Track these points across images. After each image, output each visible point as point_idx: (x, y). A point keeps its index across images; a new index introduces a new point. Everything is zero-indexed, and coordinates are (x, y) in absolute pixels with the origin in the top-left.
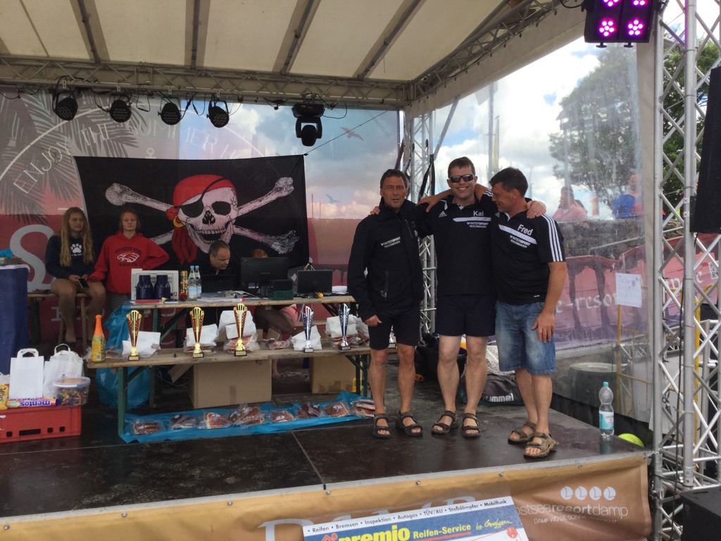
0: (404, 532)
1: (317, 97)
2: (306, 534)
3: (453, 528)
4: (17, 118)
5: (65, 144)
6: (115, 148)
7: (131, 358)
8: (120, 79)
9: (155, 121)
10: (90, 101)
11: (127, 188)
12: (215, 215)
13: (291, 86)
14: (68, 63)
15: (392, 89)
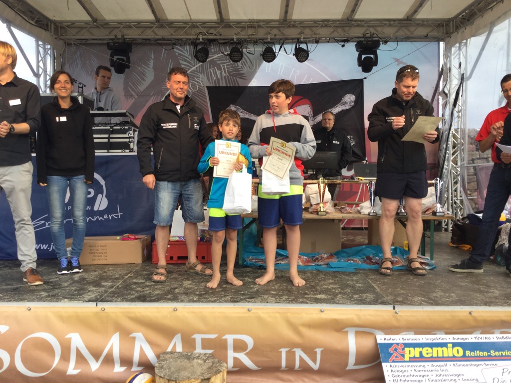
0: (458, 350)
1: (375, 35)
2: (379, 341)
3: (500, 353)
5: (200, 79)
6: (231, 80)
8: (237, 32)
9: (258, 60)
10: (216, 49)
11: (239, 107)
13: (354, 29)
14: (204, 23)
15: (435, 26)
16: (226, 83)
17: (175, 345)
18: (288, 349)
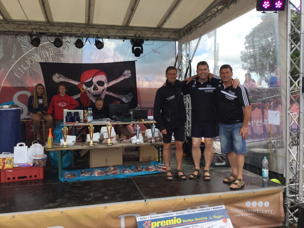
0: (179, 220)
1: (141, 36)
2: (138, 220)
3: (200, 219)
4: (15, 46)
5: (35, 57)
6: (56, 59)
7: (64, 147)
8: (58, 29)
9: (73, 47)
10: (45, 38)
11: (61, 75)
12: (98, 87)
13: (129, 31)
14: (36, 23)
15: (173, 32)
16: (53, 61)
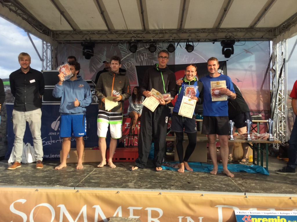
0: (283, 220)
1: (232, 37)
2: (236, 214)
4: (116, 52)
5: (132, 61)
6: (150, 62)
8: (153, 36)
10: (141, 45)
13: (220, 34)
14: (135, 31)
15: (267, 32)
16: (147, 64)
17: (118, 213)
18: (183, 217)
